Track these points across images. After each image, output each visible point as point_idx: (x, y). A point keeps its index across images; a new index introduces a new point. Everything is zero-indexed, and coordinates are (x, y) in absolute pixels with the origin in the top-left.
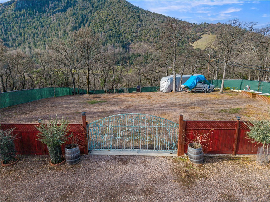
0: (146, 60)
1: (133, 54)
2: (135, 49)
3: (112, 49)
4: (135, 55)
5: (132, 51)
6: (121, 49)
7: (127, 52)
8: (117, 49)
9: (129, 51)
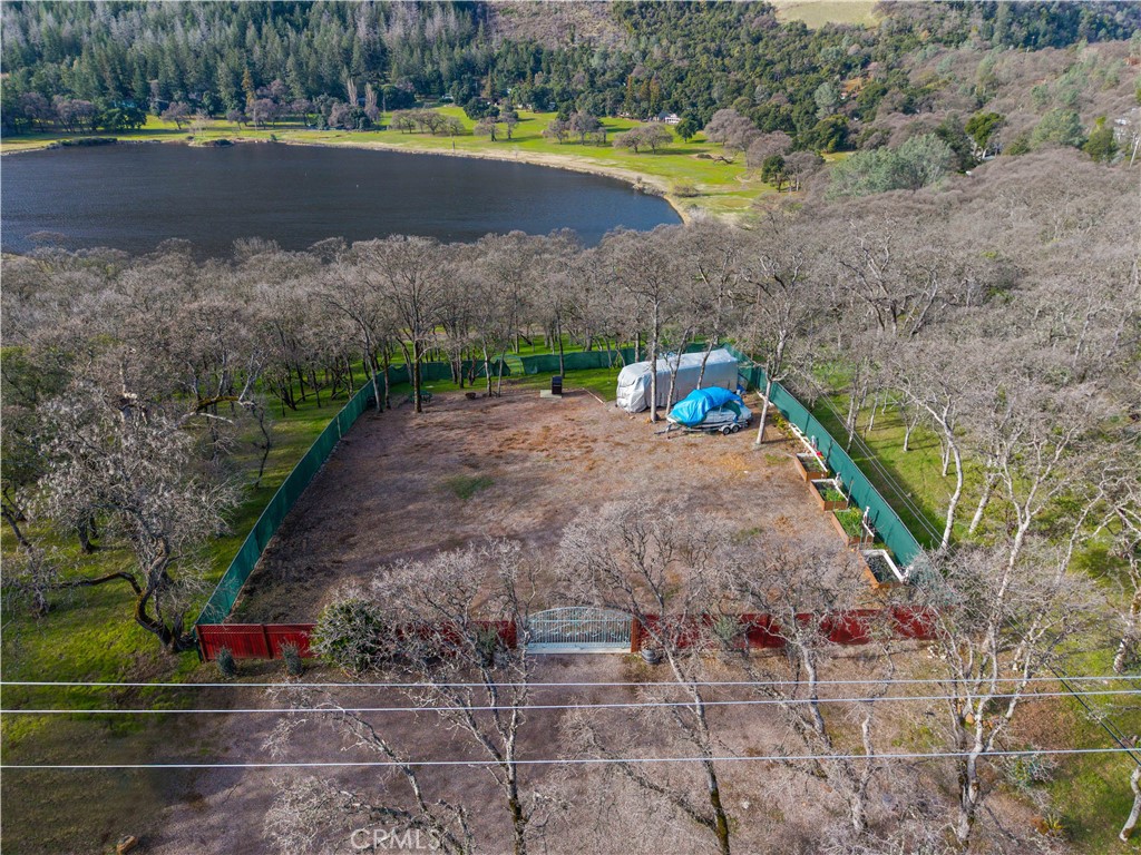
0: (569, 79)
1: (507, 42)
2: (515, 19)
3: (408, 17)
4: (516, 52)
5: (504, 27)
6: (452, 18)
7: (480, 34)
8: (431, 16)
9: (487, 29)
